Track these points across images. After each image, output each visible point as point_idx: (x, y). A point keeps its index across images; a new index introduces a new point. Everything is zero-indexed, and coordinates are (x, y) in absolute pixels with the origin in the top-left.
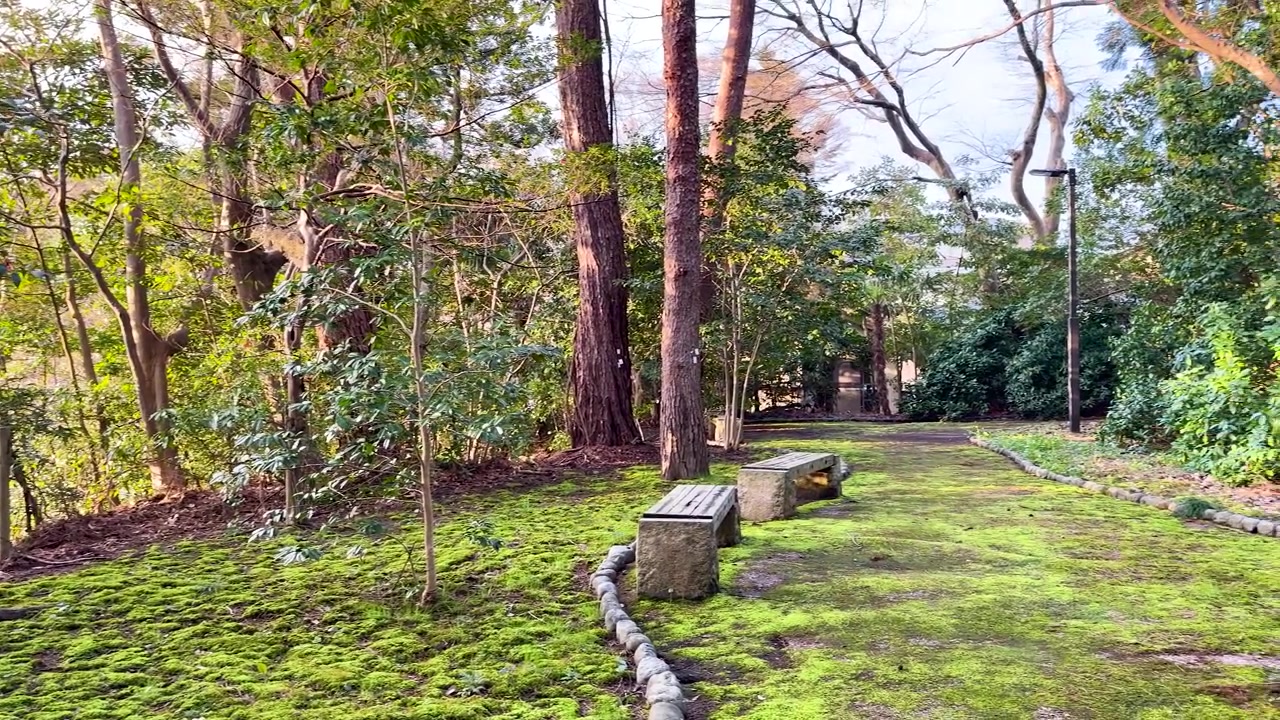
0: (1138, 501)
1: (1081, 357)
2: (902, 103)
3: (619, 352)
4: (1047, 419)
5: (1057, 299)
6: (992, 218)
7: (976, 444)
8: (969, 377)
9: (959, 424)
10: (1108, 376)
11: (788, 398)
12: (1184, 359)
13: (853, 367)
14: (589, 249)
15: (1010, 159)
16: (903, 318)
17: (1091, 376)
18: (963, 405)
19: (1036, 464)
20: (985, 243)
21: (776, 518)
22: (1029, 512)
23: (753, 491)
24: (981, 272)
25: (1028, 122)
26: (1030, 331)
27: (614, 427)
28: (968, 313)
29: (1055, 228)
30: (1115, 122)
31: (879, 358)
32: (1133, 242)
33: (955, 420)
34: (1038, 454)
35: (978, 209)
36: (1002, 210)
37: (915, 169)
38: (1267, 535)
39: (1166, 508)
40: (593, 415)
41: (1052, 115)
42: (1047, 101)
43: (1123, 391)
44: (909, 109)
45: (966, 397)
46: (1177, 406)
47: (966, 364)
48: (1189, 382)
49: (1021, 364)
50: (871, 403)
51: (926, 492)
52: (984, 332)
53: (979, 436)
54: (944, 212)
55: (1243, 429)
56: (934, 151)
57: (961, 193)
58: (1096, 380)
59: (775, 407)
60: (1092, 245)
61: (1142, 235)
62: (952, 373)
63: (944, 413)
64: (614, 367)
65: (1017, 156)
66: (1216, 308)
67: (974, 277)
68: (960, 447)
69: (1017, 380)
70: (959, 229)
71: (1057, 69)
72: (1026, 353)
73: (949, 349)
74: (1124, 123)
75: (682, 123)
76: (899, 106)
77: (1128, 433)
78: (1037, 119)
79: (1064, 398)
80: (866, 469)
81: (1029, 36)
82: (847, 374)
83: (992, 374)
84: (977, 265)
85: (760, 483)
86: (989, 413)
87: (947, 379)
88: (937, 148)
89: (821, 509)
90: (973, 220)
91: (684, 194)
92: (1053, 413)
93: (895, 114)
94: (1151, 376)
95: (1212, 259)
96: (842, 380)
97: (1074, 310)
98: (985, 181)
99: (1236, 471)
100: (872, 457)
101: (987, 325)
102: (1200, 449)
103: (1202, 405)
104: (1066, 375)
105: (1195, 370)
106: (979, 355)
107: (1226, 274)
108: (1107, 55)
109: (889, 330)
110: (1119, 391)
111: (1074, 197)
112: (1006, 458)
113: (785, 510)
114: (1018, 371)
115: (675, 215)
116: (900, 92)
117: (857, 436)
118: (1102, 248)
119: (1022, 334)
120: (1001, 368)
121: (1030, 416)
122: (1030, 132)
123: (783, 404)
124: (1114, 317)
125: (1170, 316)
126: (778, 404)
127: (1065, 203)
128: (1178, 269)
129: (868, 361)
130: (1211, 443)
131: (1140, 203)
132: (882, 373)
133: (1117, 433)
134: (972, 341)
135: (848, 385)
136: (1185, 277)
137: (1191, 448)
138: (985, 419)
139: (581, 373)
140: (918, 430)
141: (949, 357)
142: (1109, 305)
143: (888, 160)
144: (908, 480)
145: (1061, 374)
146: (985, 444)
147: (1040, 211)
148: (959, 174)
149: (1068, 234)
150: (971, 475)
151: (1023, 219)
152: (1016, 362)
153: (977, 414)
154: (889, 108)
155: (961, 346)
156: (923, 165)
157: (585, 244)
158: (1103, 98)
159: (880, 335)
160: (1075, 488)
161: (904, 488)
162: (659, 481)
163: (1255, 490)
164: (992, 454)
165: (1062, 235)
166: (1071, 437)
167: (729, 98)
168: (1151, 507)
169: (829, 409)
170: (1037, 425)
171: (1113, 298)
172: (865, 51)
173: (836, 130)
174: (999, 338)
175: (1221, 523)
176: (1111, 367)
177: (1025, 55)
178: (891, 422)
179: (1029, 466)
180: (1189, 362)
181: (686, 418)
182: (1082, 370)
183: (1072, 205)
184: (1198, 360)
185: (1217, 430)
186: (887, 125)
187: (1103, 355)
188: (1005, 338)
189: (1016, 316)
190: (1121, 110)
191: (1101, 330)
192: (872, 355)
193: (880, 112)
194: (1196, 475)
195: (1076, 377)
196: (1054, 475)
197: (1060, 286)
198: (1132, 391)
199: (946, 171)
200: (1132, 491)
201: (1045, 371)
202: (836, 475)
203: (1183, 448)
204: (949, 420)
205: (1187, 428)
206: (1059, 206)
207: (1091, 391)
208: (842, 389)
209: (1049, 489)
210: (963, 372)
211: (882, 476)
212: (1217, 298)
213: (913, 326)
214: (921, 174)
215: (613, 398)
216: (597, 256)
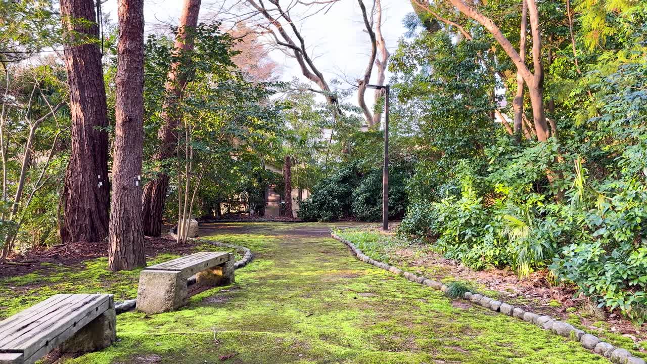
0: (422, 283)
1: (389, 188)
2: (303, 47)
3: (99, 177)
4: (372, 221)
5: (379, 157)
6: (348, 114)
7: (333, 237)
8: (334, 198)
9: (328, 224)
10: (402, 199)
11: (237, 208)
12: (444, 191)
13: (275, 191)
14: (78, 105)
15: (358, 84)
16: (302, 166)
17: (394, 199)
18: (330, 213)
19: (363, 252)
20: (345, 128)
21: (167, 310)
22: (354, 295)
23: (150, 288)
24: (343, 143)
25: (367, 65)
26: (366, 175)
27: (93, 229)
28: (335, 163)
29: (379, 121)
30: (411, 61)
31: (288, 186)
32: (416, 130)
33: (326, 221)
34: (365, 244)
35: (341, 108)
36: (353, 110)
37: (309, 84)
38: (507, 314)
39: (440, 289)
40: (78, 220)
41: (379, 63)
42: (376, 55)
43: (411, 208)
44: (307, 51)
45: (333, 209)
46: (441, 218)
47: (333, 191)
48: (448, 205)
49: (360, 191)
50: (284, 212)
51: (293, 276)
52: (342, 174)
53: (335, 232)
54: (324, 109)
55: (478, 233)
56: (320, 76)
57: (333, 99)
58: (396, 201)
59: (230, 213)
60: (396, 130)
61: (421, 126)
62: (325, 196)
63: (321, 217)
64: (95, 188)
65: (361, 83)
66: (463, 162)
67: (338, 145)
68: (324, 239)
69: (358, 200)
70: (331, 119)
71: (382, 40)
72: (362, 186)
73: (324, 182)
74: (415, 62)
75: (129, 11)
76: (301, 48)
77: (413, 232)
78: (372, 64)
79: (381, 210)
80: (263, 257)
81: (369, 20)
82: (273, 195)
83: (345, 197)
84: (340, 139)
85: (156, 281)
86: (343, 217)
87: (323, 199)
88: (321, 74)
89: (211, 297)
90: (338, 114)
91: (131, 62)
92: (375, 218)
93: (300, 54)
94: (426, 200)
95: (460, 135)
96: (270, 198)
97: (386, 165)
98: (346, 94)
99: (476, 260)
100: (270, 247)
101: (344, 170)
102: (454, 245)
103: (455, 219)
104: (382, 198)
105: (451, 198)
106: (339, 186)
107: (467, 144)
108: (407, 30)
109: (295, 172)
110: (409, 208)
111: (388, 105)
112: (348, 248)
113: (175, 303)
114: (358, 195)
115: (123, 77)
116: (302, 41)
117: (270, 232)
118: (401, 132)
119: (362, 176)
120: (349, 194)
121: (363, 220)
122: (368, 70)
123: (234, 211)
124: (405, 168)
125: (437, 167)
126: (231, 211)
127: (384, 108)
128: (443, 140)
129: (283, 188)
130: (461, 243)
131: (420, 110)
132: (289, 195)
133: (407, 231)
134: (336, 179)
135: (273, 201)
136: (446, 145)
137: (449, 243)
138: (341, 221)
139: (70, 192)
140: (304, 228)
141: (324, 187)
142: (403, 162)
143: (296, 79)
144: (284, 266)
145: (379, 198)
146: (337, 237)
147: (371, 111)
148: (332, 89)
149: (385, 125)
150: (324, 260)
151: (363, 116)
152: (358, 190)
153: (337, 218)
154: (296, 49)
155: (330, 181)
156: (314, 83)
157: (75, 100)
158: (405, 46)
159: (289, 174)
160: (384, 271)
161: (280, 273)
162: (104, 271)
163: (488, 274)
164: (340, 244)
165: (382, 125)
166: (383, 232)
167: (188, 17)
168: (430, 288)
169: (262, 214)
170: (366, 225)
171: (405, 159)
172: (283, 15)
173: (276, 68)
174: (350, 177)
175: (476, 303)
176: (404, 194)
177: (366, 29)
178: (293, 222)
179: (360, 255)
180: (447, 193)
181: (128, 225)
182: (389, 196)
183: (387, 109)
184: (452, 192)
185: (465, 235)
186: (296, 60)
187: (400, 188)
188: (352, 178)
189: (358, 166)
190: (414, 54)
191: (399, 175)
192: (285, 185)
193: (292, 51)
194: (453, 262)
195: (387, 199)
196: (372, 261)
197: (380, 151)
198: (416, 209)
199: (326, 87)
200: (418, 275)
201: (372, 196)
202: (229, 267)
203: (444, 244)
204: (323, 221)
205: (448, 232)
206: (381, 109)
207: (394, 207)
208: (270, 203)
209: (369, 272)
210: (331, 195)
211: (269, 263)
212: (462, 157)
213: (307, 170)
214: (313, 88)
215: (93, 209)
216: (83, 110)
